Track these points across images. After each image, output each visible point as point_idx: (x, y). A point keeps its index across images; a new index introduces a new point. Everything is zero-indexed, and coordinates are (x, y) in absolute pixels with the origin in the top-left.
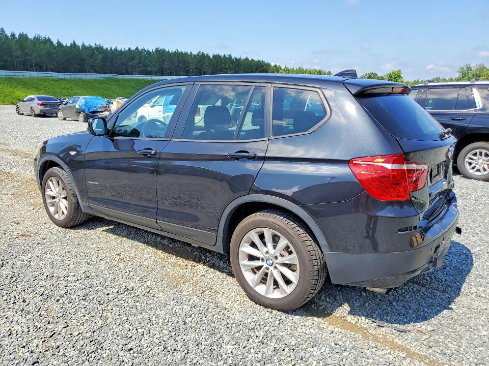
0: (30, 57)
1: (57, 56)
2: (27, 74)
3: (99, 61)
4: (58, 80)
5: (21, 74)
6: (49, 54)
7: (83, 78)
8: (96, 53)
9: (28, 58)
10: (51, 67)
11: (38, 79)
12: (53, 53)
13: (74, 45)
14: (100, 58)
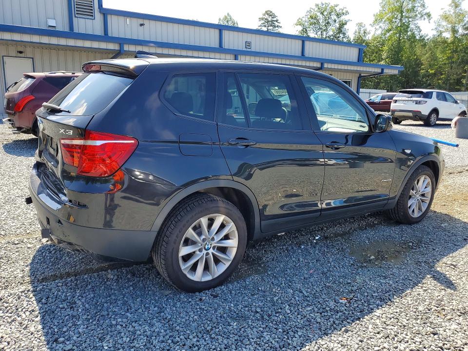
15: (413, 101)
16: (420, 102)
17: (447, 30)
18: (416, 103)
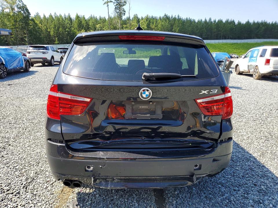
0: (221, 32)
1: (236, 30)
2: (217, 41)
3: (262, 31)
4: (233, 44)
5: (214, 42)
6: (232, 29)
7: (248, 42)
8: (261, 26)
9: (219, 32)
10: (231, 37)
11: (222, 44)
12: (233, 28)
13: (248, 23)
14: (263, 29)
15: (41, 52)
16: (45, 52)
17: (8, 8)
18: (43, 53)
